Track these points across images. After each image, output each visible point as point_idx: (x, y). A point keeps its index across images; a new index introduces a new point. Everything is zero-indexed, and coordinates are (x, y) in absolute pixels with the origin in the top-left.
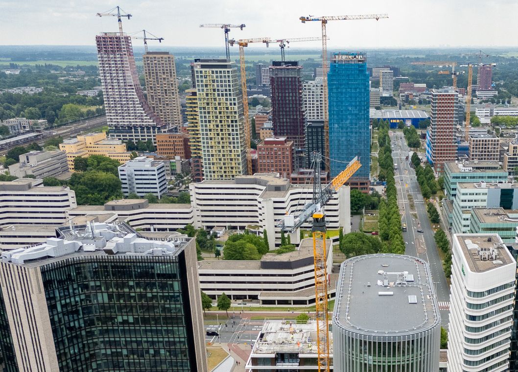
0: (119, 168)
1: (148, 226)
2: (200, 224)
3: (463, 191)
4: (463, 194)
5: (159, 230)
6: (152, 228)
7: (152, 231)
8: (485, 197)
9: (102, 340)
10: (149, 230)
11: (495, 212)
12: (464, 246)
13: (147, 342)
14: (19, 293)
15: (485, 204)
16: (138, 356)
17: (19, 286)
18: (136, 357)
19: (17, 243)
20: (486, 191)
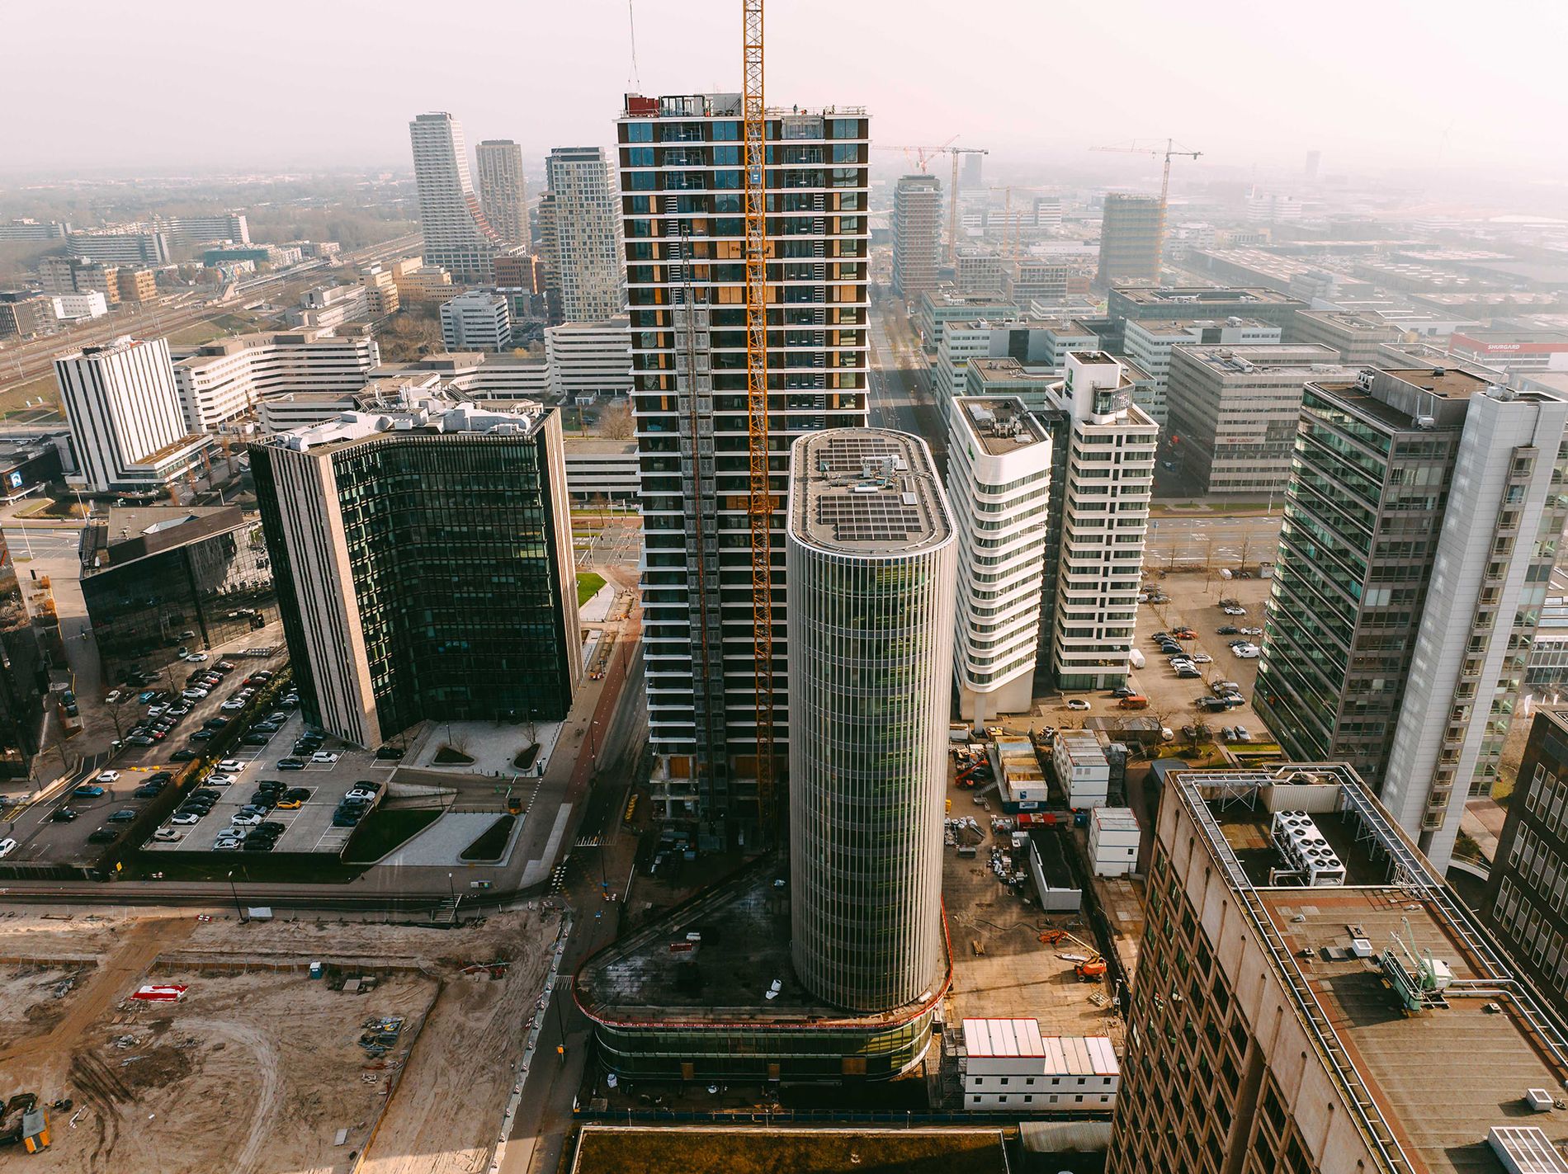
0: (442, 307)
1: (484, 392)
2: (559, 387)
3: (953, 333)
4: (954, 338)
5: (500, 396)
6: (489, 394)
7: (490, 398)
8: (987, 342)
9: (421, 563)
10: (485, 396)
11: (1004, 363)
12: (969, 415)
13: (489, 565)
14: (300, 494)
15: (986, 352)
16: (475, 588)
17: (301, 483)
18: (471, 589)
19: (295, 420)
20: (987, 333)
